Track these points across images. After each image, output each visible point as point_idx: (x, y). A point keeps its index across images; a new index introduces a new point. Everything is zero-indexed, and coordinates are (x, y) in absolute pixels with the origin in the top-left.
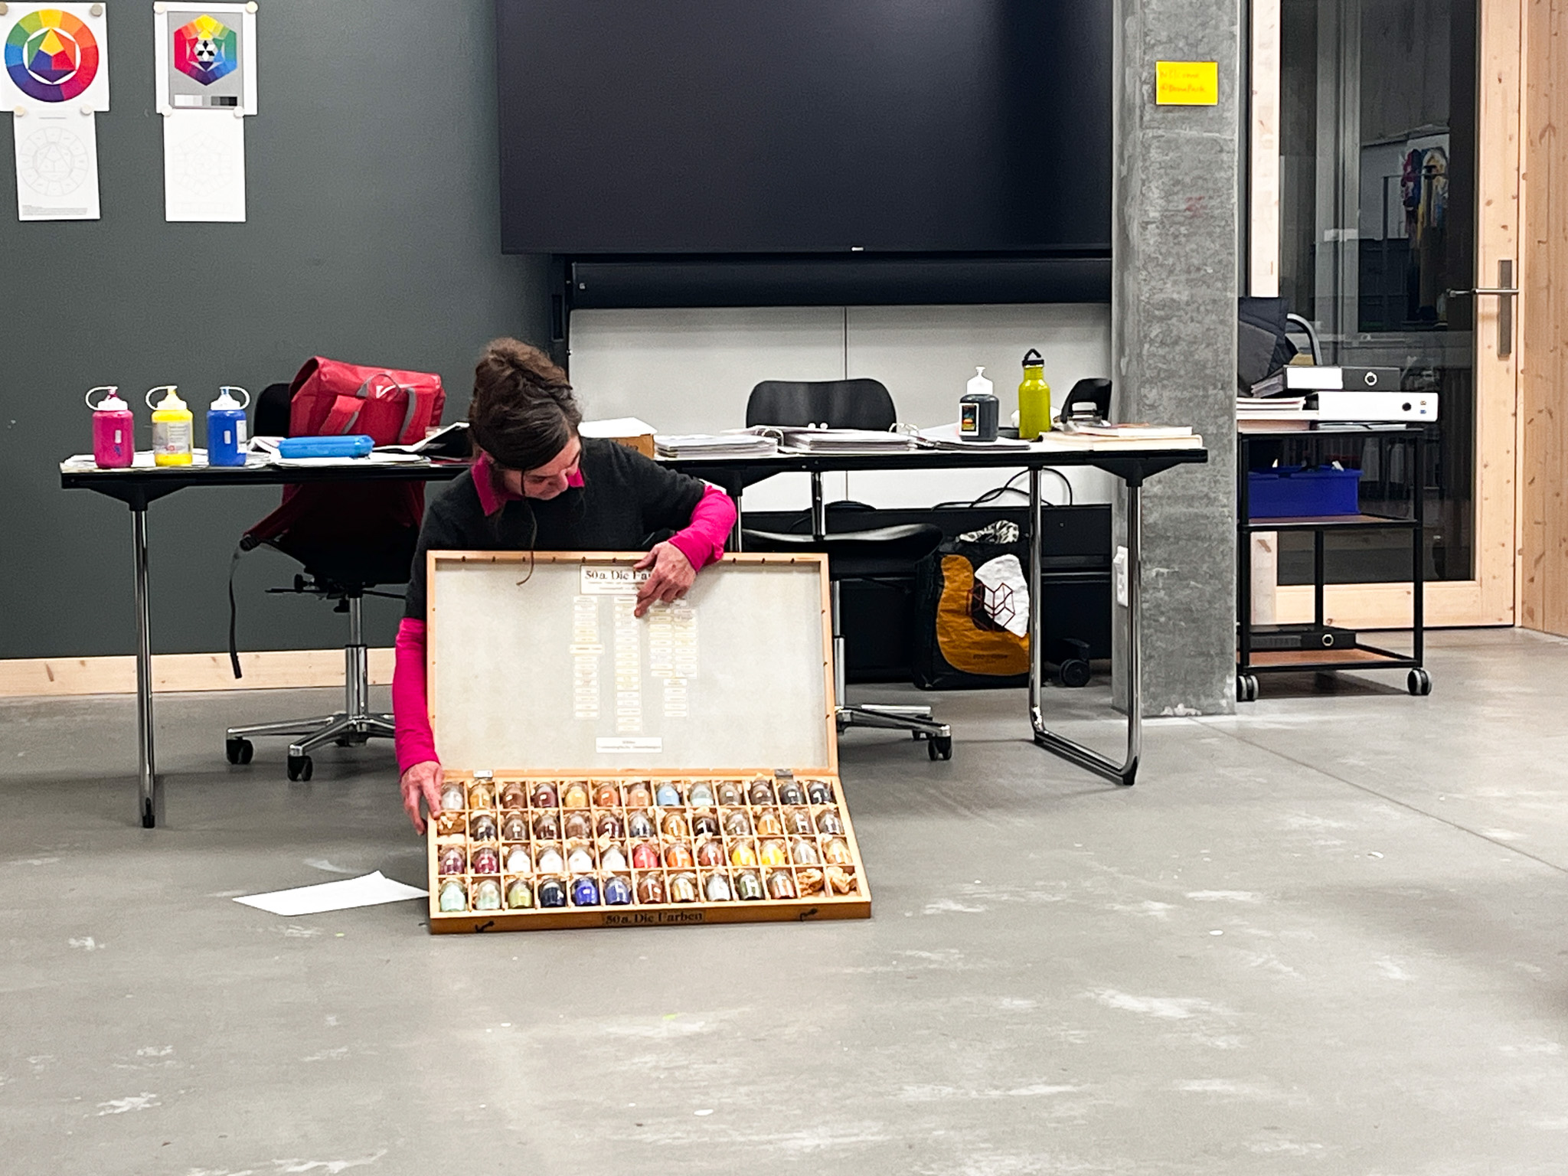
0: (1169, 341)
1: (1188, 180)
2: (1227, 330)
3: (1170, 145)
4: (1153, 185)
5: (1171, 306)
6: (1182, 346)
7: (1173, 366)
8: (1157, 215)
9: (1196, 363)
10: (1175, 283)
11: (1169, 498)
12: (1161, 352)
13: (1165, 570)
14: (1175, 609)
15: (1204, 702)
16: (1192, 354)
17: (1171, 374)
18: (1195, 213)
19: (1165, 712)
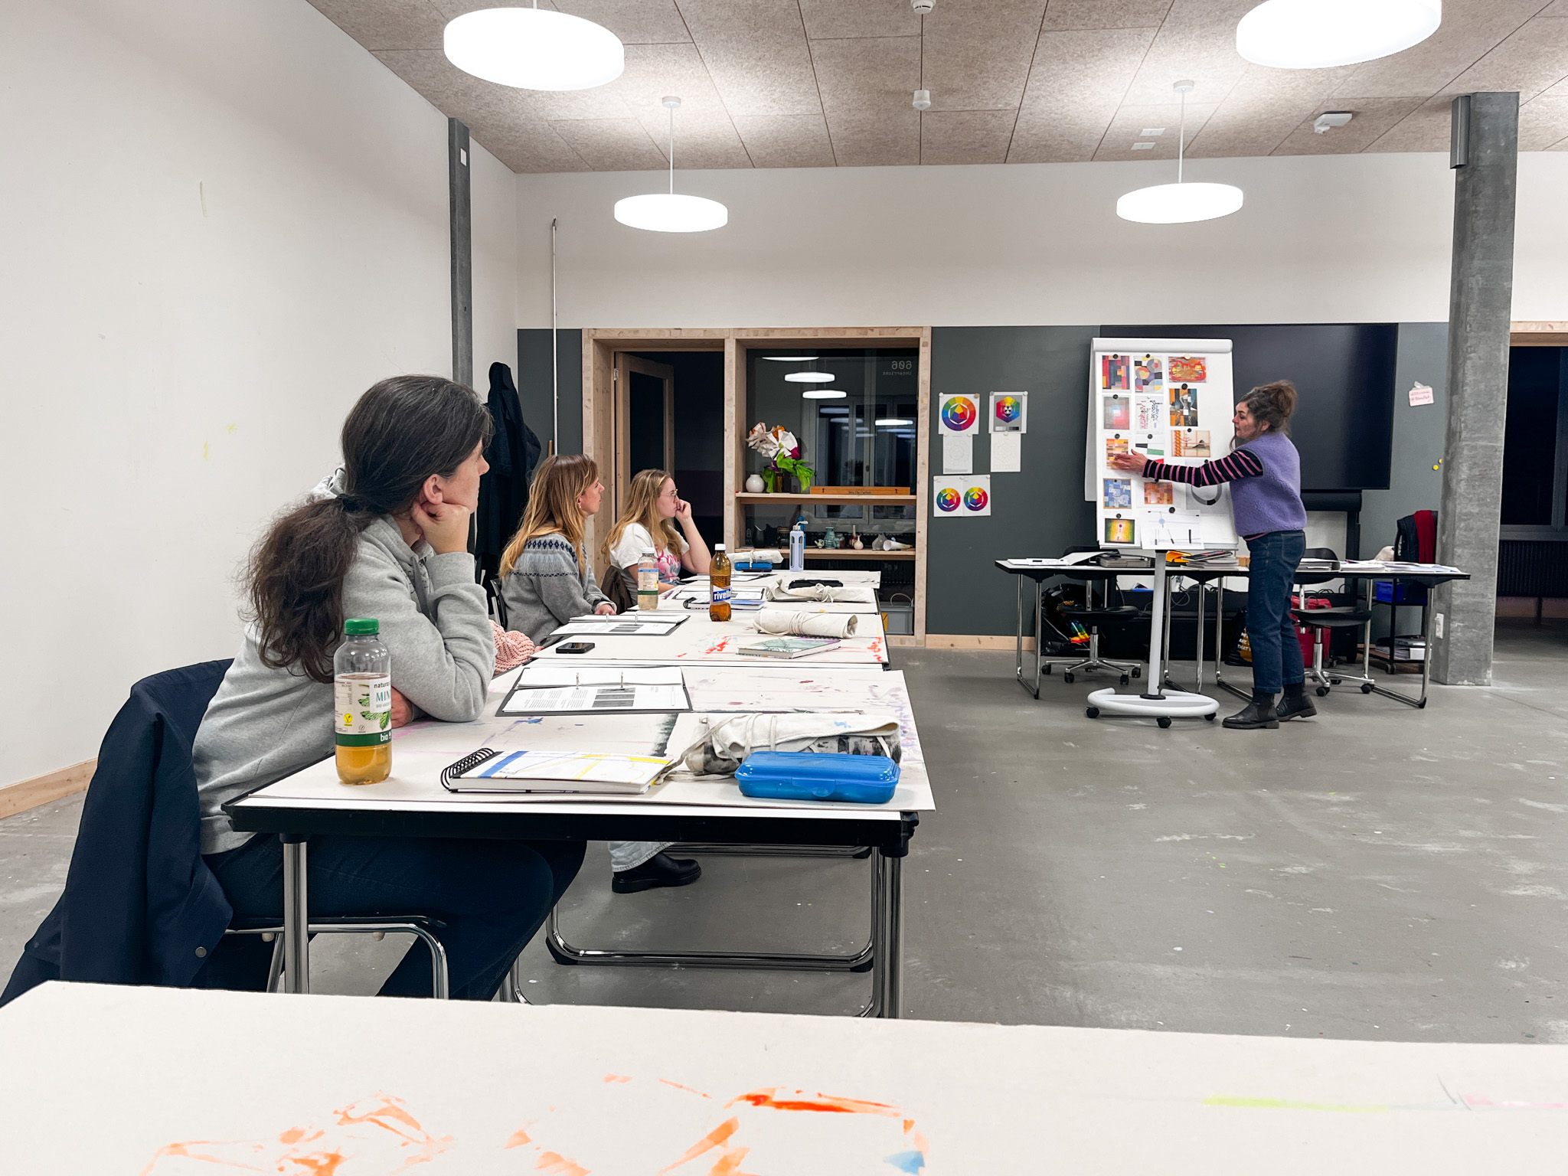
0: (1468, 529)
1: (1480, 463)
2: (1495, 525)
3: (1474, 448)
4: (1464, 464)
5: (1470, 514)
6: (1475, 531)
7: (1469, 539)
8: (1465, 477)
9: (1480, 539)
10: (1472, 505)
11: (1465, 594)
12: (1465, 534)
13: (1461, 624)
14: (1466, 641)
15: (1477, 680)
16: (1478, 535)
17: (1469, 543)
18: (1482, 477)
19: (1459, 683)
